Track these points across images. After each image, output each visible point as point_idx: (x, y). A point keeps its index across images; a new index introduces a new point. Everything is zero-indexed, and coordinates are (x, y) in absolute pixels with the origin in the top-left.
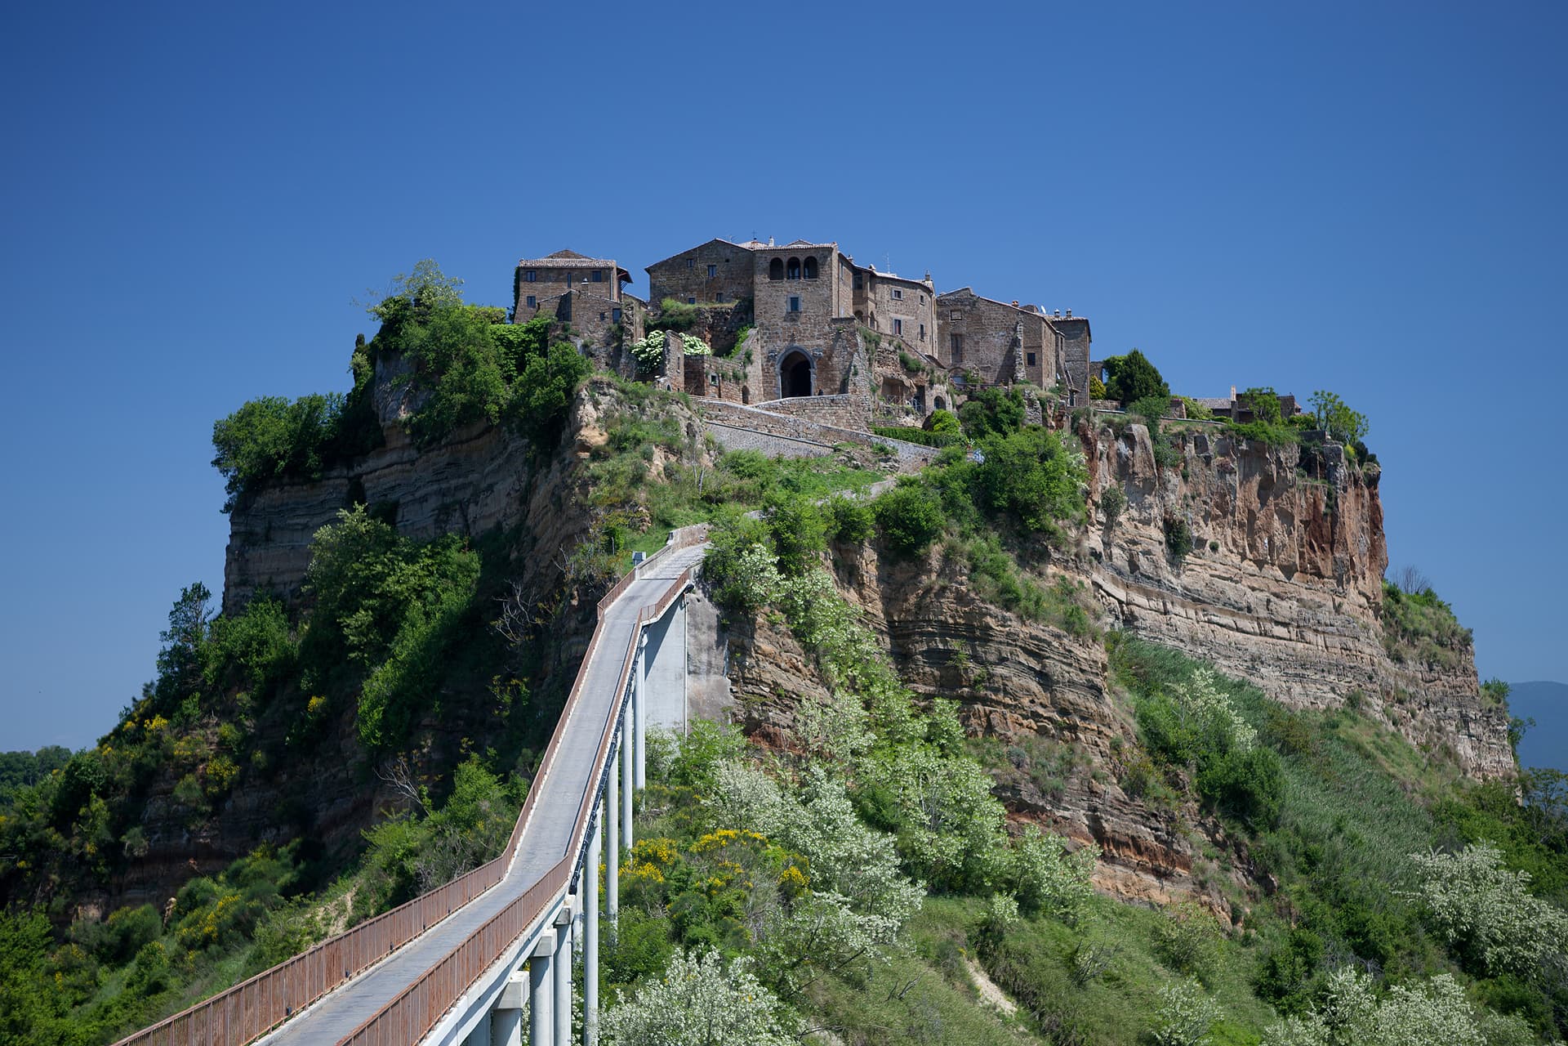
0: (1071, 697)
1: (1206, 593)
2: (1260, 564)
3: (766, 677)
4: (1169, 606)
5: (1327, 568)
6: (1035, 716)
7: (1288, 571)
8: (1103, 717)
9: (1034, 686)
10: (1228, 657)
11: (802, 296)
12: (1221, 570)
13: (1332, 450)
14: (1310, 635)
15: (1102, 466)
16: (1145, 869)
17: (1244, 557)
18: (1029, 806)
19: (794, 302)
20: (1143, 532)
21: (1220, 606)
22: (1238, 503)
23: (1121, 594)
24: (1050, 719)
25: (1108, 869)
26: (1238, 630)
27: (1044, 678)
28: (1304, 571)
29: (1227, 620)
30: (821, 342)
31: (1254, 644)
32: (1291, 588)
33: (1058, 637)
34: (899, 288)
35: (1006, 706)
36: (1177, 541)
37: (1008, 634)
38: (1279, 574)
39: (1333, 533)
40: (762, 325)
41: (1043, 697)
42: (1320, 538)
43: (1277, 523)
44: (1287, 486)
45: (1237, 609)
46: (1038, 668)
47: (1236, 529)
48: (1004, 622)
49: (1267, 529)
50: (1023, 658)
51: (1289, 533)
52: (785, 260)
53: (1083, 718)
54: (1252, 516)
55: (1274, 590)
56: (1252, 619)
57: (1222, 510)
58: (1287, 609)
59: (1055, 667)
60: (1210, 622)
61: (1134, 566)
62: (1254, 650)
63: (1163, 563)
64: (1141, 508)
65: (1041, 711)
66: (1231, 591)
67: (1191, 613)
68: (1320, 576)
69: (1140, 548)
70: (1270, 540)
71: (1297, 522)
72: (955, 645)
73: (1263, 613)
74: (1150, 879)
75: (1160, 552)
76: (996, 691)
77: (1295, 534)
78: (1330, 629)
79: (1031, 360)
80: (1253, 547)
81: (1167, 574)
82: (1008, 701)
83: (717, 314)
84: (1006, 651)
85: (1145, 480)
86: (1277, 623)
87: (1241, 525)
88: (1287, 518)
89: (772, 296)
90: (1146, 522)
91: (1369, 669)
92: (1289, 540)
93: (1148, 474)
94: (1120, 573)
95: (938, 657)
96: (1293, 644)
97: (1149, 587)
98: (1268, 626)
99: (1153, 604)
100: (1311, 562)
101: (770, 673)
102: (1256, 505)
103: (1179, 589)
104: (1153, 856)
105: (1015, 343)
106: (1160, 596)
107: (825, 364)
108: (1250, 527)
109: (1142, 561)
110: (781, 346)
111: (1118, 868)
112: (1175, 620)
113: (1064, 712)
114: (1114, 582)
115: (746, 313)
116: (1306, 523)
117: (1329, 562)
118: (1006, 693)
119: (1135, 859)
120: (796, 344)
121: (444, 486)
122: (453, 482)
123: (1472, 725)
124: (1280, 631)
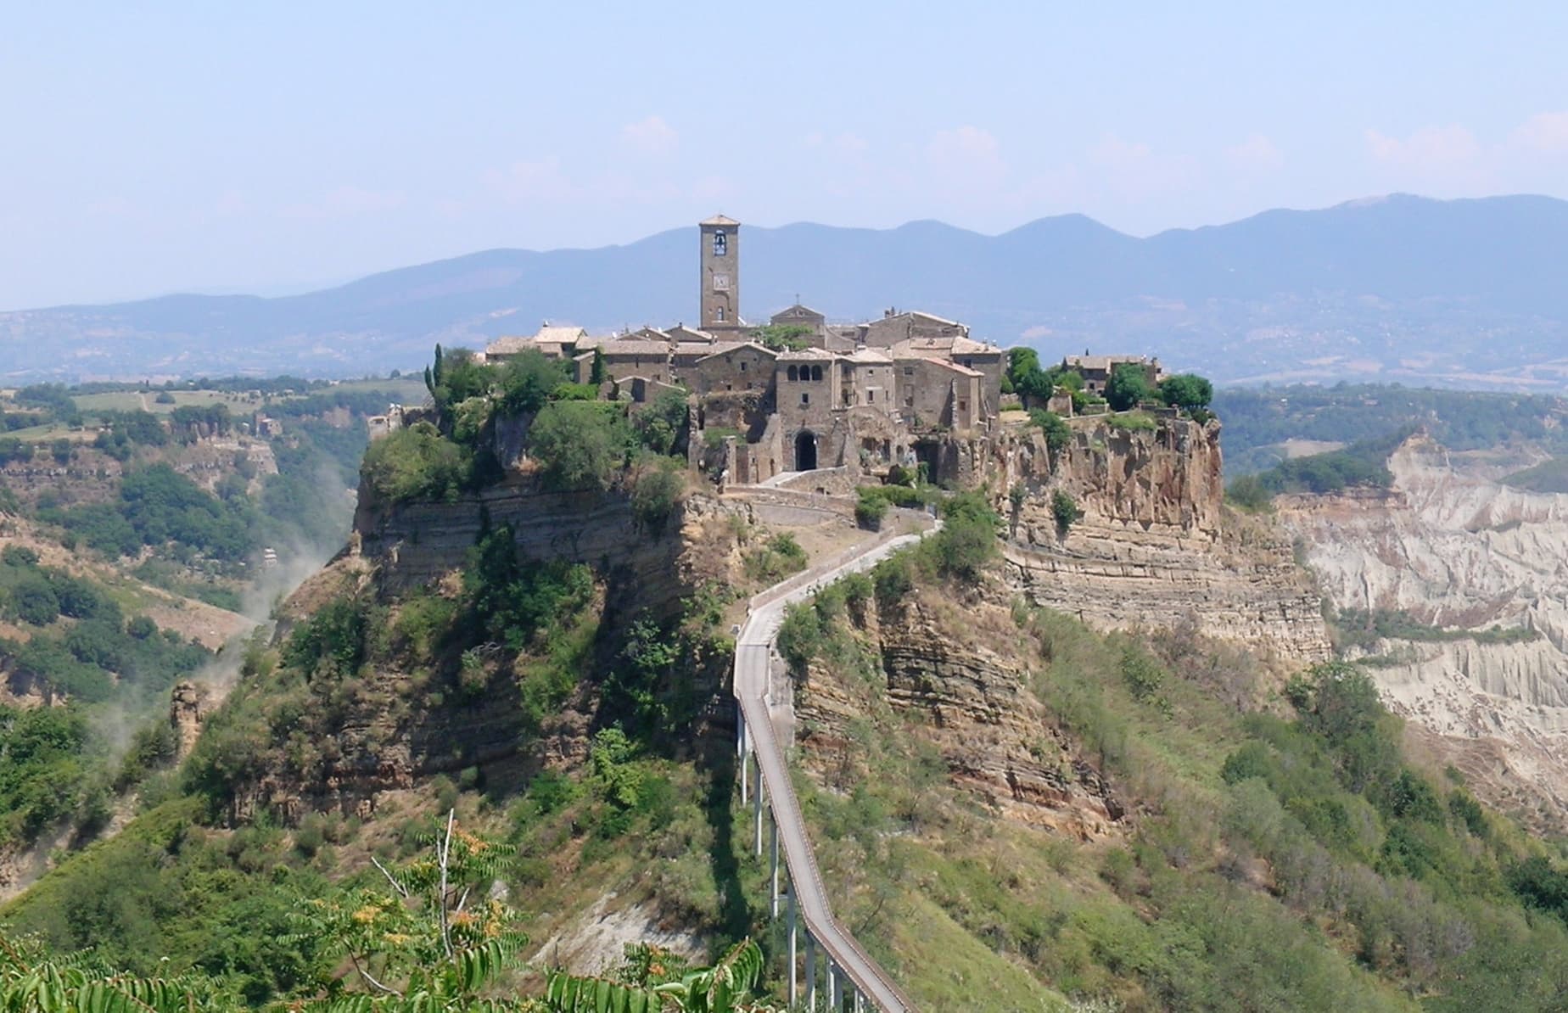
0: (997, 695)
1: (1084, 551)
2: (1125, 521)
3: (815, 704)
4: (1057, 566)
5: (1174, 516)
6: (974, 709)
7: (1146, 524)
8: (1017, 707)
9: (974, 690)
10: (1098, 598)
11: (810, 392)
12: (1095, 532)
13: (1182, 425)
14: (1160, 573)
15: (1011, 469)
16: (1042, 804)
17: (1112, 518)
18: (970, 770)
19: (805, 398)
20: (1038, 513)
21: (1093, 559)
22: (1110, 478)
23: (1022, 562)
24: (984, 710)
25: (1018, 805)
26: (1107, 575)
27: (981, 685)
28: (1158, 522)
29: (1100, 569)
30: (823, 426)
31: (1119, 584)
32: (1147, 537)
33: (989, 657)
34: (872, 368)
35: (957, 704)
36: (1064, 516)
37: (958, 658)
38: (1139, 527)
39: (1181, 490)
40: (782, 412)
41: (980, 696)
42: (1171, 495)
43: (1138, 488)
44: (1145, 460)
45: (1106, 559)
46: (977, 678)
47: (1107, 498)
48: (956, 650)
49: (1130, 495)
50: (966, 672)
51: (1147, 495)
52: (798, 367)
53: (1004, 708)
54: (1119, 487)
55: (1136, 540)
56: (1117, 565)
57: (1096, 485)
58: (1142, 553)
59: (986, 676)
60: (1086, 573)
61: (1031, 539)
62: (1118, 589)
63: (1054, 534)
64: (1038, 495)
65: (977, 705)
66: (1102, 547)
67: (1073, 568)
68: (1170, 524)
69: (1036, 525)
70: (1132, 502)
71: (1153, 485)
72: (923, 664)
73: (1126, 560)
74: (1044, 810)
75: (1051, 526)
76: (950, 695)
77: (1152, 496)
78: (1177, 565)
79: (963, 406)
80: (1119, 509)
81: (1055, 543)
82: (957, 701)
83: (749, 399)
84: (957, 668)
85: (1041, 476)
86: (1136, 566)
87: (1111, 494)
88: (1146, 484)
89: (789, 392)
90: (1041, 506)
91: (1204, 590)
92: (1147, 502)
93: (1043, 471)
94: (1021, 545)
95: (914, 672)
96: (1149, 580)
97: (1041, 553)
98: (1129, 569)
99: (1045, 565)
100: (1163, 514)
101: (818, 700)
102: (1122, 477)
103: (1064, 550)
104: (1047, 795)
105: (951, 397)
106: (1050, 559)
107: (827, 442)
108: (1118, 496)
109: (1038, 535)
110: (796, 428)
111: (1025, 804)
112: (1061, 575)
113: (992, 705)
114: (1018, 553)
115: (770, 402)
116: (1160, 485)
117: (1177, 514)
118: (957, 697)
119: (1036, 798)
120: (806, 427)
121: (555, 518)
122: (563, 518)
123: (1288, 612)
124: (1138, 571)
